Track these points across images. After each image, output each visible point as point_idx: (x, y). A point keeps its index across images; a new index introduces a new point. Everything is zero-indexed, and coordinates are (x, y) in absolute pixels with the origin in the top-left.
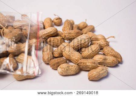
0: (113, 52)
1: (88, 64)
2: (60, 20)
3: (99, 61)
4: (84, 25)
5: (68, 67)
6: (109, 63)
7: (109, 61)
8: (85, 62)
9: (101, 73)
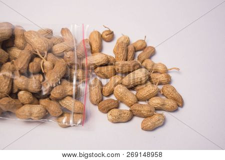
0: (175, 94)
1: (142, 112)
2: (111, 36)
3: (156, 107)
4: (142, 46)
5: (120, 114)
6: (167, 108)
7: (168, 107)
8: (140, 109)
9: (156, 123)
